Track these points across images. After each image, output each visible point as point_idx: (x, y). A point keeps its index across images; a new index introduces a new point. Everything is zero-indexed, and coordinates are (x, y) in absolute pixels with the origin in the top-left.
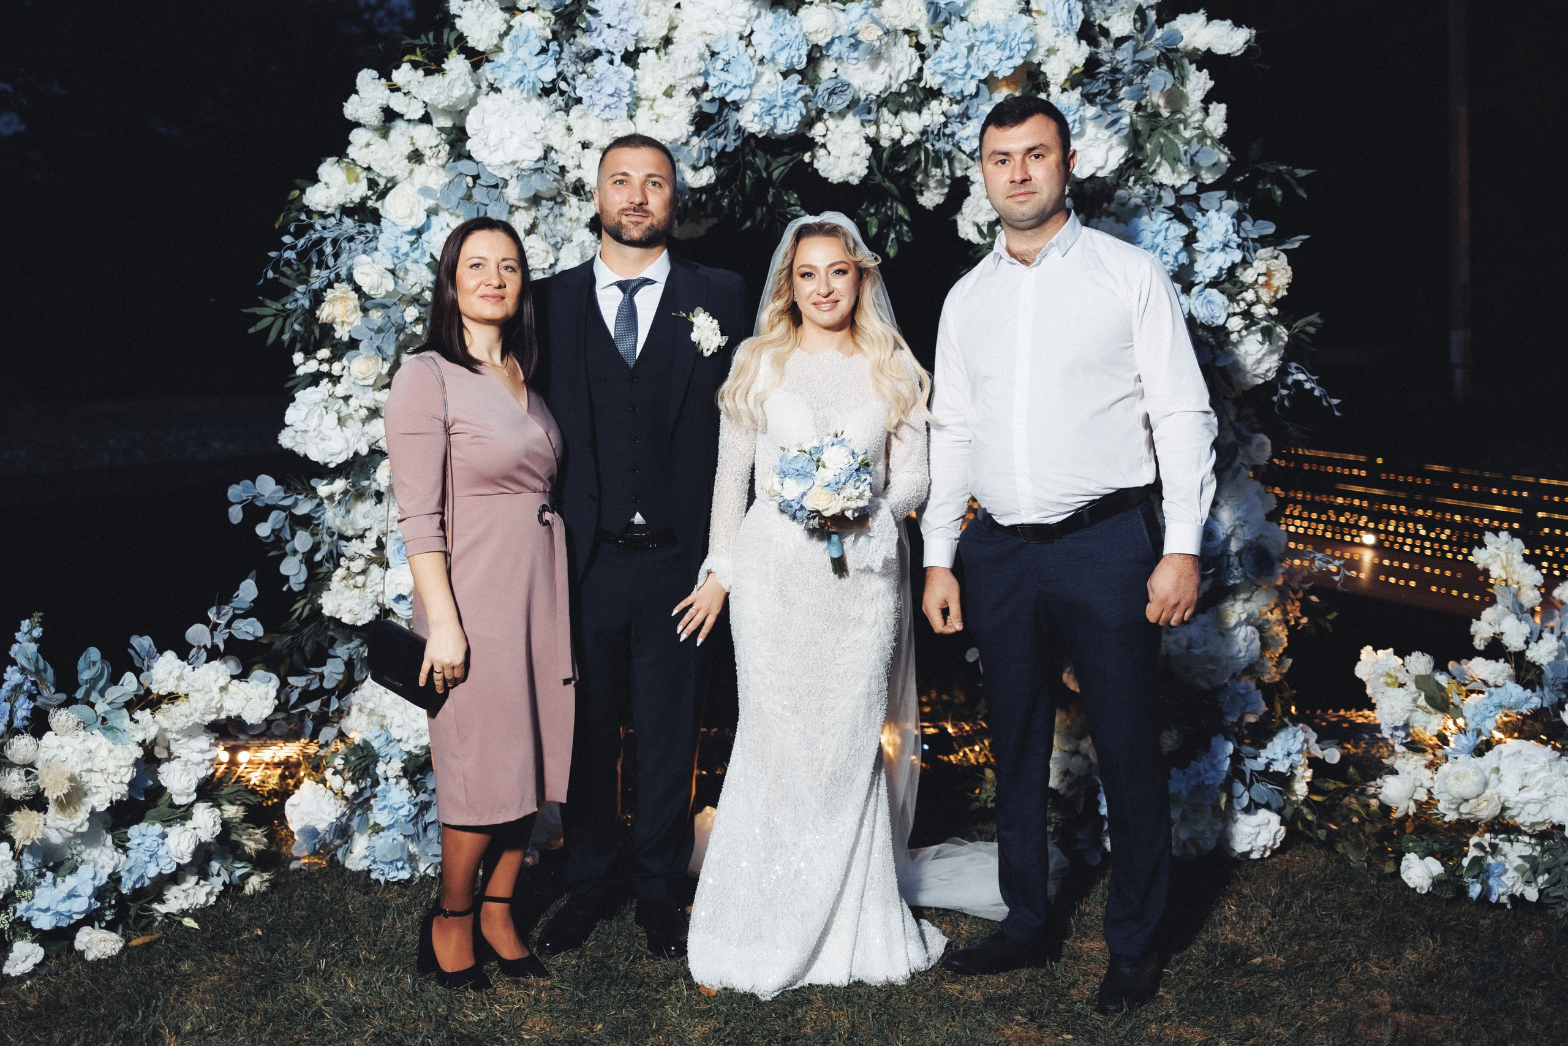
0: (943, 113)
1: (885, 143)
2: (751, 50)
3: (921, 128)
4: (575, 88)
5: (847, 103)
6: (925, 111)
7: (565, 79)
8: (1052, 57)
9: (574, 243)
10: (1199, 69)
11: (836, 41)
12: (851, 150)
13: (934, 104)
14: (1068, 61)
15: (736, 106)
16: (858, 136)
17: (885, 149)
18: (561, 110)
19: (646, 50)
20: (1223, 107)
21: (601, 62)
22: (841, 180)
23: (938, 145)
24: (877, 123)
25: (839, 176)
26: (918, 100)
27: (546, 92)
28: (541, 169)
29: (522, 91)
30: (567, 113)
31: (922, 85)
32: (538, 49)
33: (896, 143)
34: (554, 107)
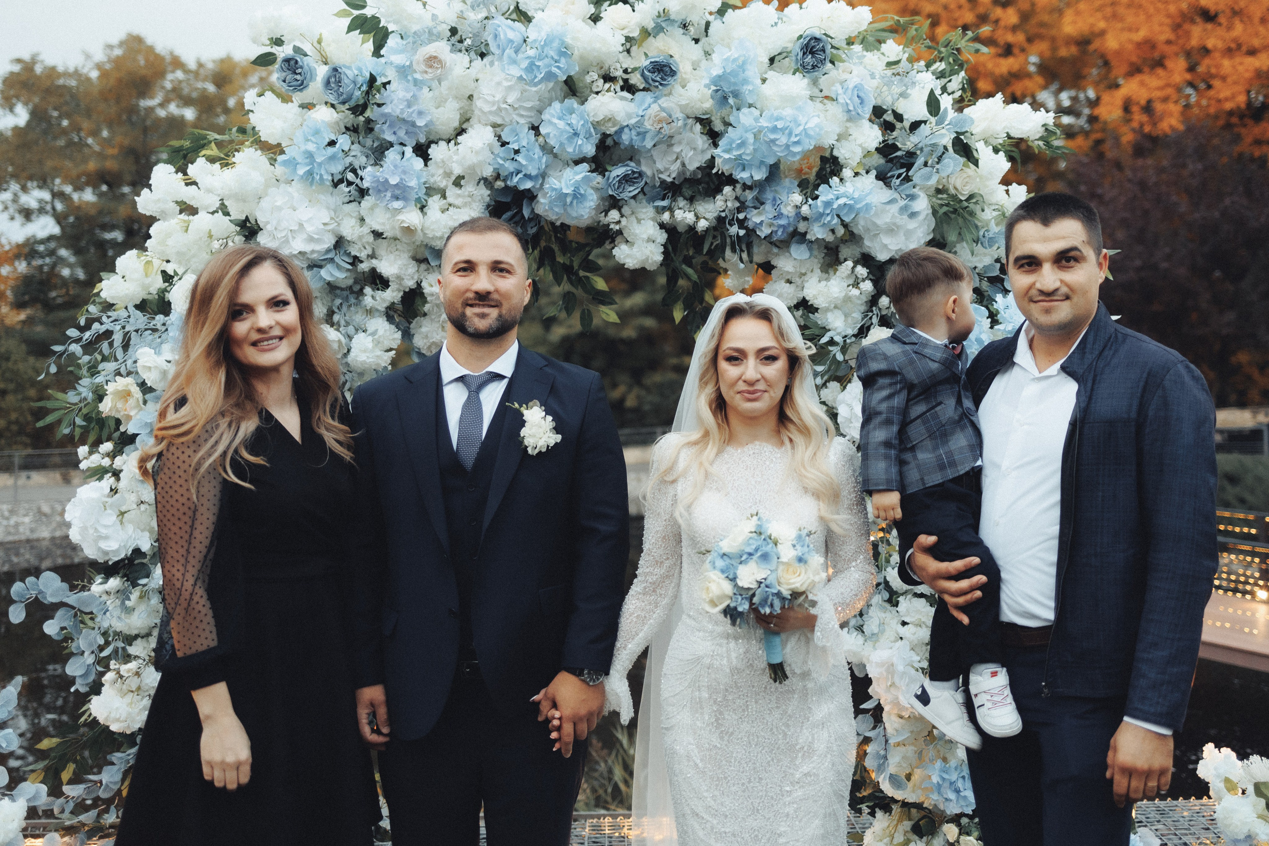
0: (737, 198)
1: (681, 229)
2: (541, 139)
3: (716, 215)
4: (362, 179)
5: (639, 190)
6: (719, 197)
7: (354, 171)
8: (844, 143)
9: (368, 332)
10: (996, 151)
11: (626, 130)
12: (645, 236)
13: (727, 189)
14: (860, 146)
15: (530, 196)
16: (652, 223)
17: (680, 234)
18: (354, 201)
19: (437, 143)
20: (1024, 188)
21: (391, 155)
22: (637, 267)
23: (734, 230)
24: (670, 209)
25: (635, 262)
26: (713, 186)
27: (336, 185)
28: (332, 260)
29: (312, 184)
30: (360, 203)
31: (714, 171)
32: (328, 140)
33: (692, 229)
34: (347, 199)
